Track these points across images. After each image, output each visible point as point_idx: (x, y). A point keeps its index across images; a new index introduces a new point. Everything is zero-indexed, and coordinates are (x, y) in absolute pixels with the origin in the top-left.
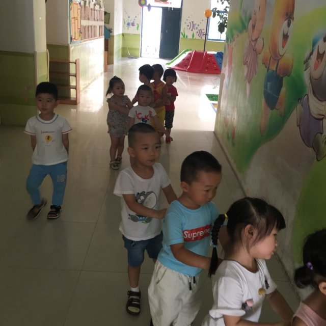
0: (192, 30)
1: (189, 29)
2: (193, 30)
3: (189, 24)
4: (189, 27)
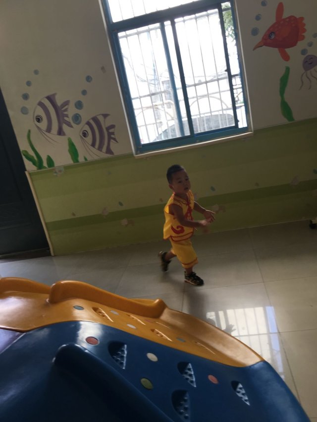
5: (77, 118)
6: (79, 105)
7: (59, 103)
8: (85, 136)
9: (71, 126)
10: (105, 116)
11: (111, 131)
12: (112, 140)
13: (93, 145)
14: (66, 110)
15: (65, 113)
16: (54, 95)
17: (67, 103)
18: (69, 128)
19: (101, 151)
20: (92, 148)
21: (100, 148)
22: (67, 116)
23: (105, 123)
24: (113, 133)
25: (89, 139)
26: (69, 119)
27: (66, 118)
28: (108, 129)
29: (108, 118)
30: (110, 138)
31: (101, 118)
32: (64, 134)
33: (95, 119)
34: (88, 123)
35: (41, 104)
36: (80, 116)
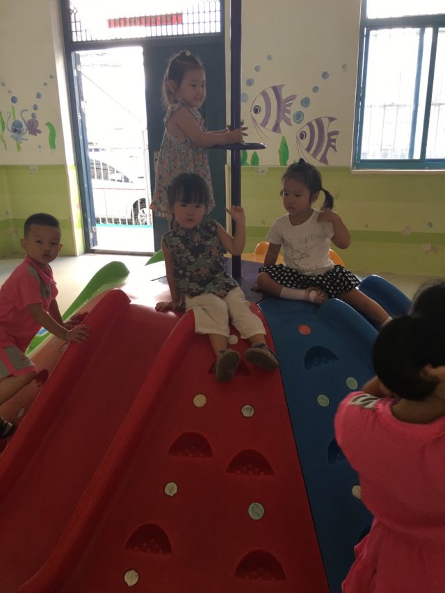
0: (276, 128)
1: (264, 123)
2: (283, 124)
3: (261, 102)
4: (260, 117)
5: (299, 116)
6: (306, 102)
7: (284, 95)
8: (302, 138)
9: (290, 124)
10: (331, 119)
11: (332, 137)
12: (330, 148)
13: (308, 149)
14: (290, 105)
15: (288, 108)
16: (281, 86)
17: (293, 98)
18: (287, 125)
19: (315, 158)
20: (305, 152)
21: (315, 155)
22: (289, 112)
23: (329, 128)
24: (334, 141)
25: (306, 142)
26: (290, 116)
27: (286, 114)
28: (330, 134)
29: (334, 122)
30: (329, 145)
31: (325, 122)
32: (280, 132)
33: (319, 122)
34: (310, 125)
35: (264, 94)
36: (303, 114)
